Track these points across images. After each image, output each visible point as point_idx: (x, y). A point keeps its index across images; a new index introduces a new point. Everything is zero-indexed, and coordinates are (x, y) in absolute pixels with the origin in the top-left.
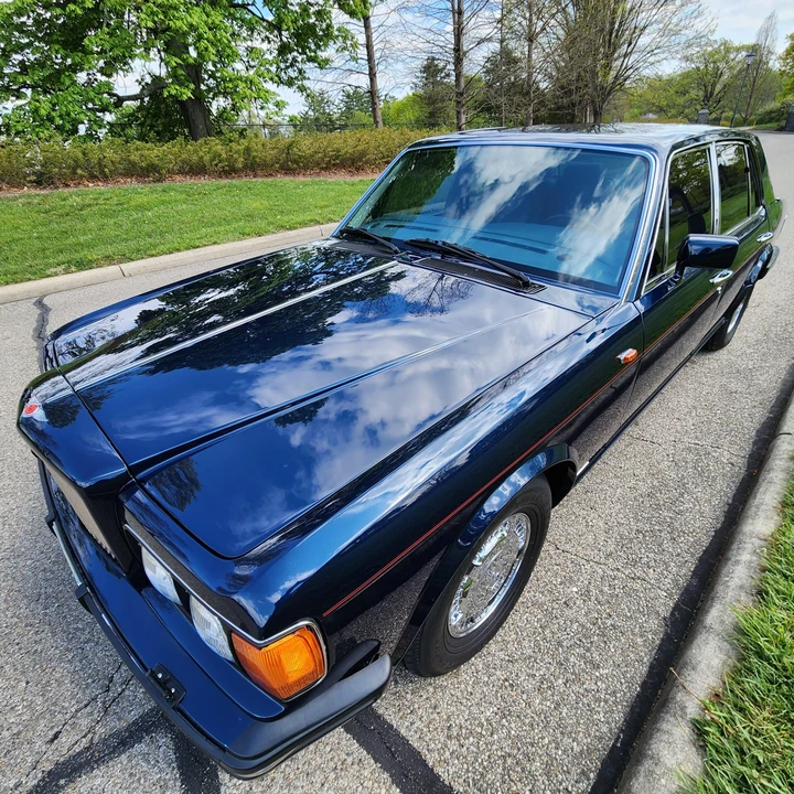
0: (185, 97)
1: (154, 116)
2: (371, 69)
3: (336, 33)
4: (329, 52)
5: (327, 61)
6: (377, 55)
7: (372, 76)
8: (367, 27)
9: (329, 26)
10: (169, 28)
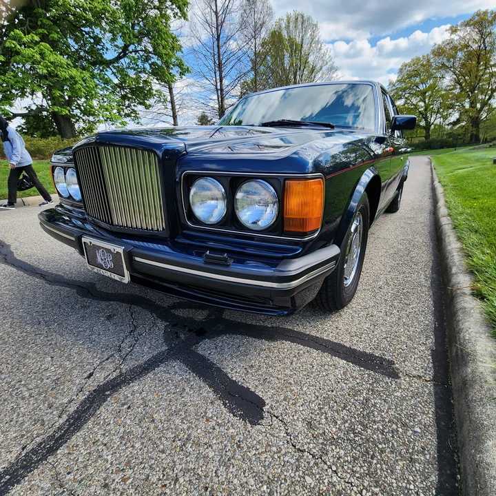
0: (64, 113)
1: (35, 128)
2: (174, 113)
3: (155, 93)
4: (151, 101)
5: (150, 106)
6: (177, 107)
7: (175, 117)
8: (171, 92)
9: (151, 89)
10: (57, 76)
